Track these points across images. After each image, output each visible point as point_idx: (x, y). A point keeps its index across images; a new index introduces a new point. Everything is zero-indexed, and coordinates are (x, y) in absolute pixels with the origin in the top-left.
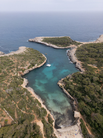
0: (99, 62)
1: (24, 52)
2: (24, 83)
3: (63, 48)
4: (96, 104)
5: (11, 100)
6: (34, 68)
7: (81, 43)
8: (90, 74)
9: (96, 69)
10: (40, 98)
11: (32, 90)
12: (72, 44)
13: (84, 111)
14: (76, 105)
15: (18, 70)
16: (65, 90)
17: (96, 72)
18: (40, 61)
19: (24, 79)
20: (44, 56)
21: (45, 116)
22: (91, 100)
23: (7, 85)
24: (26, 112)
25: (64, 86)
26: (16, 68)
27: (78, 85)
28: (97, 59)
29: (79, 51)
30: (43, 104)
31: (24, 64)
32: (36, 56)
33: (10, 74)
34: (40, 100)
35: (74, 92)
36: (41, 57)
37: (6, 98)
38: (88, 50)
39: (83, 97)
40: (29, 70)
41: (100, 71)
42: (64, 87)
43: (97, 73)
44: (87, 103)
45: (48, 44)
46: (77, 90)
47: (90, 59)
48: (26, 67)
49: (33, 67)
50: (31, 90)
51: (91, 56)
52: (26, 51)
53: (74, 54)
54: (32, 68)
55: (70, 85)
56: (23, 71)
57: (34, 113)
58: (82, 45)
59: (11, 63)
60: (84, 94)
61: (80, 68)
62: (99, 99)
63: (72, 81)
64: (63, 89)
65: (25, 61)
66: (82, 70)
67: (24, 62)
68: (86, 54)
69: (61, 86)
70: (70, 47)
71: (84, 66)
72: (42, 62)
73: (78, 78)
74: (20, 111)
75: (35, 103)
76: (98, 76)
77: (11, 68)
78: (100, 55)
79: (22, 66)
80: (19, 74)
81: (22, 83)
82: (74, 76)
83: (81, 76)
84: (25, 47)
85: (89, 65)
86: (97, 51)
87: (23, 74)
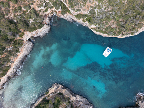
6: (86, 24)
23: (7, 14)
40: (76, 19)
49: (87, 22)
54: (84, 21)
87: (61, 16)
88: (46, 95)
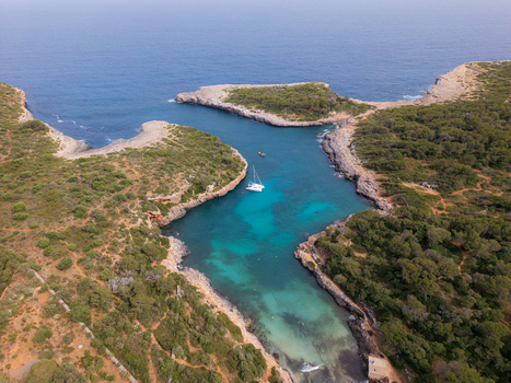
0: (445, 175)
1: (164, 139)
2: (170, 256)
3: (305, 123)
4: (449, 326)
5: (131, 320)
6: (202, 197)
7: (369, 107)
8: (416, 217)
9: (434, 197)
10: (235, 310)
11: (204, 278)
12: (337, 111)
13: (404, 355)
14: (370, 333)
15: (146, 206)
16: (325, 279)
17: (434, 211)
18: (224, 173)
19: (171, 239)
20: (237, 153)
21: (260, 374)
22: (426, 314)
23: (110, 262)
24: (189, 360)
25: (322, 262)
26: (139, 201)
27: (373, 257)
28: (436, 161)
29: (364, 133)
30: (251, 330)
31: (168, 184)
32: (209, 156)
33: (120, 223)
34: (235, 317)
35: (360, 283)
36: (228, 158)
37: (112, 309)
38: (400, 131)
39: (398, 301)
40: (186, 205)
41: (451, 205)
42: (323, 268)
43: (440, 212)
44: (415, 326)
45: (247, 112)
46: (372, 278)
47: (410, 164)
48: (175, 197)
49: (200, 195)
50: (198, 281)
51: (414, 151)
52: (170, 136)
53: (349, 147)
54: (195, 198)
55: (344, 260)
56: (165, 209)
57: (220, 363)
58: (373, 112)
59: (119, 181)
60: (398, 291)
61: (373, 195)
62: (456, 309)
63: (348, 243)
64: (319, 273)
65: (170, 175)
66: (381, 204)
67: (166, 176)
68: (393, 147)
69: (310, 263)
70: (330, 119)
71: (388, 189)
72: (233, 175)
73: (370, 231)
74: (167, 359)
75: (217, 327)
76: (448, 223)
77: (119, 199)
78: (446, 147)
79: (158, 192)
80: (149, 222)
81: (164, 255)
82: (356, 227)
83: (383, 226)
84: (165, 124)
85: (406, 185)
86: (433, 132)
87: (165, 220)
88: (316, 267)
